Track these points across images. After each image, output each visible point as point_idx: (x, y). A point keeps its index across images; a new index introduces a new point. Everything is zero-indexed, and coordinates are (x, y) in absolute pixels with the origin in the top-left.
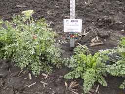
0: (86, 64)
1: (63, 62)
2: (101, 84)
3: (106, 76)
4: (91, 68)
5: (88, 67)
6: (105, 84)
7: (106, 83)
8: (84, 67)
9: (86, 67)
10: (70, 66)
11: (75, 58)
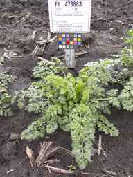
0: (66, 96)
1: (13, 101)
2: (106, 133)
3: (109, 113)
4: (79, 102)
5: (71, 103)
6: (115, 132)
7: (114, 128)
8: (62, 105)
9: (67, 101)
10: (30, 108)
11: (40, 88)
